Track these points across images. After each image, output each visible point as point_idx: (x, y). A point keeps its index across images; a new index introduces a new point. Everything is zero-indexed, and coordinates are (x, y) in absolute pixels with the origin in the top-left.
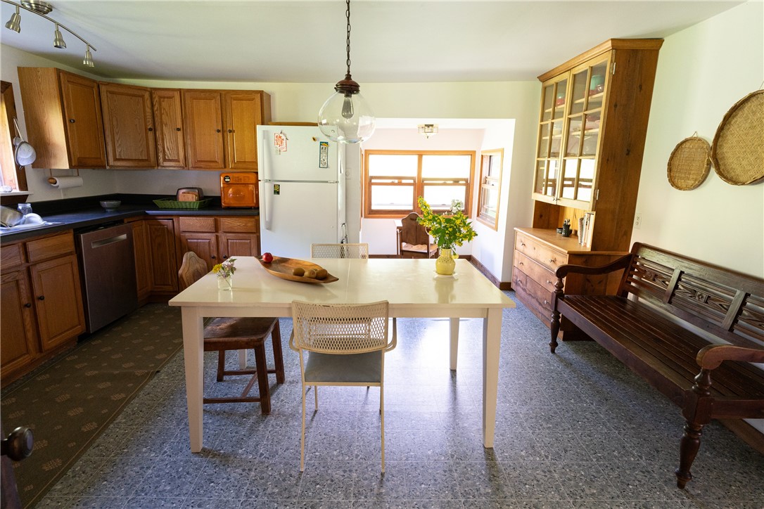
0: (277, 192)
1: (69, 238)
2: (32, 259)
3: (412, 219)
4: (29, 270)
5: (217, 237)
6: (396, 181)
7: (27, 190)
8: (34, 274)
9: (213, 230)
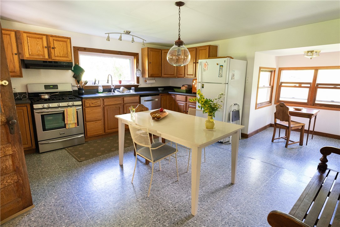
0: (203, 87)
1: (137, 98)
2: (125, 102)
3: (281, 106)
4: (124, 105)
5: (186, 104)
6: (298, 85)
7: (139, 83)
8: (125, 106)
9: (185, 101)
